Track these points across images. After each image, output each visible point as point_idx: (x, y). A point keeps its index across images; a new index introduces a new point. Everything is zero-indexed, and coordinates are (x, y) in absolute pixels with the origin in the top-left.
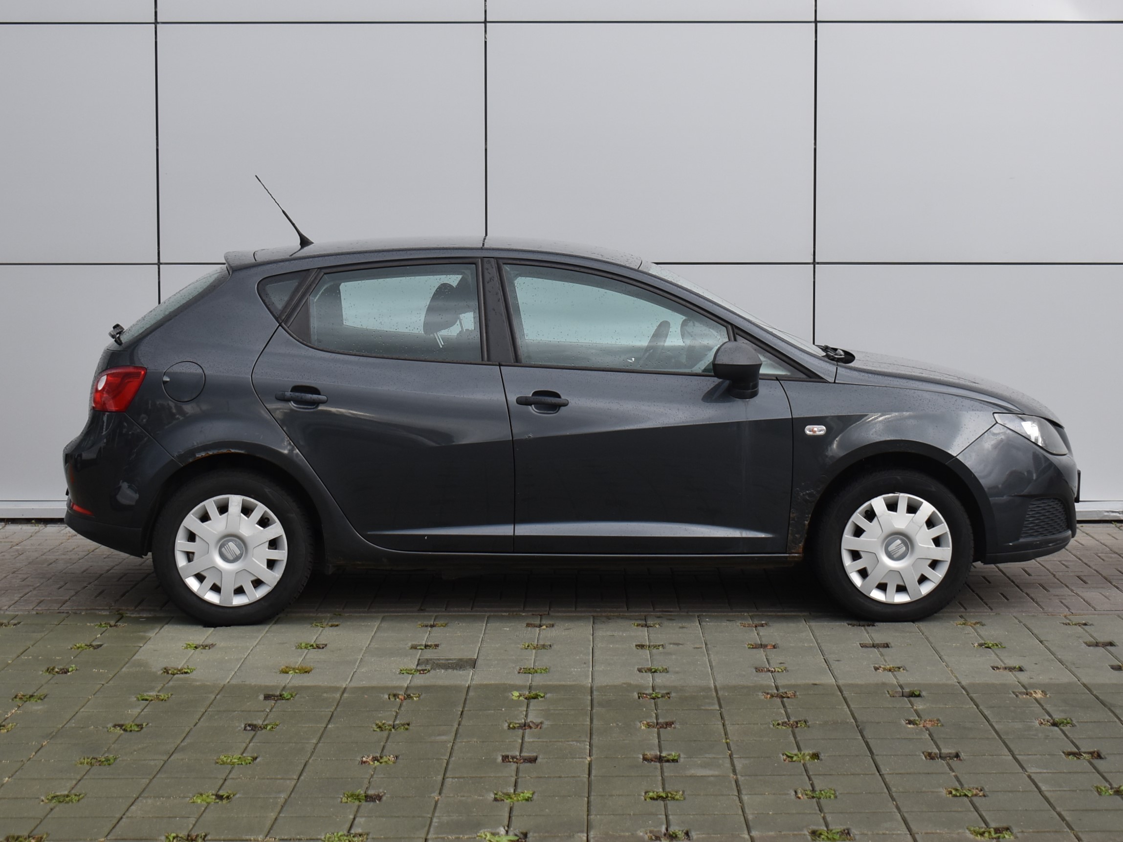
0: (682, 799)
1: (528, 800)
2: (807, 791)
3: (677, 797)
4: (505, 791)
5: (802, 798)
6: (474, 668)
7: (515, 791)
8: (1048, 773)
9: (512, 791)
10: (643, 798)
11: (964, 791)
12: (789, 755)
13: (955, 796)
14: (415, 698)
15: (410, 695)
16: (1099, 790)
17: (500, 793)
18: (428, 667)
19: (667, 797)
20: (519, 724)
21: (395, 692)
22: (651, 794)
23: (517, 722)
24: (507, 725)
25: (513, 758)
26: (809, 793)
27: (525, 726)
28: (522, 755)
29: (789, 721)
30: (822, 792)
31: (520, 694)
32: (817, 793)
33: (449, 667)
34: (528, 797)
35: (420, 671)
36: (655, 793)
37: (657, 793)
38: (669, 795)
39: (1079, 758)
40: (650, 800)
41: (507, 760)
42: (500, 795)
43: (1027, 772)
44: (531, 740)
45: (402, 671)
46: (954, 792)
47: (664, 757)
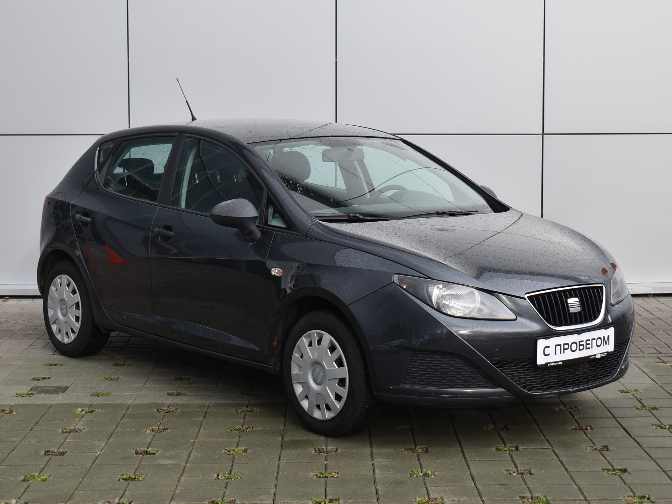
0: (142, 480)
1: (44, 480)
2: (226, 474)
3: (140, 478)
4: (32, 474)
5: (221, 479)
6: (64, 393)
7: (38, 475)
8: (386, 462)
9: (37, 475)
10: (118, 479)
11: (326, 474)
12: (229, 450)
13: (320, 477)
14: (14, 413)
15: (12, 411)
16: (413, 473)
17: (29, 476)
18: (36, 392)
19: (135, 478)
20: (70, 429)
21: (3, 409)
22: (125, 477)
23: (69, 428)
24: (62, 430)
25: (53, 452)
26: (227, 475)
27: (74, 431)
28: (58, 450)
29: (242, 428)
30: (235, 475)
31: (82, 409)
32: (232, 475)
33: (49, 392)
34: (45, 479)
35: (29, 395)
36: (128, 475)
37: (130, 475)
38: (137, 477)
39: (414, 452)
40: (123, 480)
41: (48, 454)
42: (28, 477)
43: (373, 461)
44: (70, 440)
45: (18, 395)
46: (318, 475)
47: (150, 451)
